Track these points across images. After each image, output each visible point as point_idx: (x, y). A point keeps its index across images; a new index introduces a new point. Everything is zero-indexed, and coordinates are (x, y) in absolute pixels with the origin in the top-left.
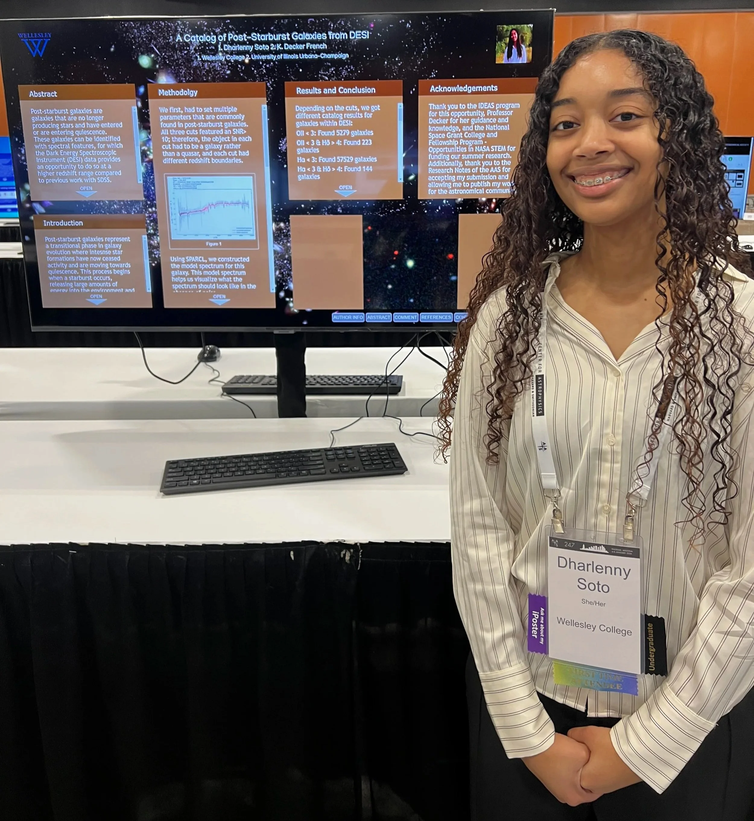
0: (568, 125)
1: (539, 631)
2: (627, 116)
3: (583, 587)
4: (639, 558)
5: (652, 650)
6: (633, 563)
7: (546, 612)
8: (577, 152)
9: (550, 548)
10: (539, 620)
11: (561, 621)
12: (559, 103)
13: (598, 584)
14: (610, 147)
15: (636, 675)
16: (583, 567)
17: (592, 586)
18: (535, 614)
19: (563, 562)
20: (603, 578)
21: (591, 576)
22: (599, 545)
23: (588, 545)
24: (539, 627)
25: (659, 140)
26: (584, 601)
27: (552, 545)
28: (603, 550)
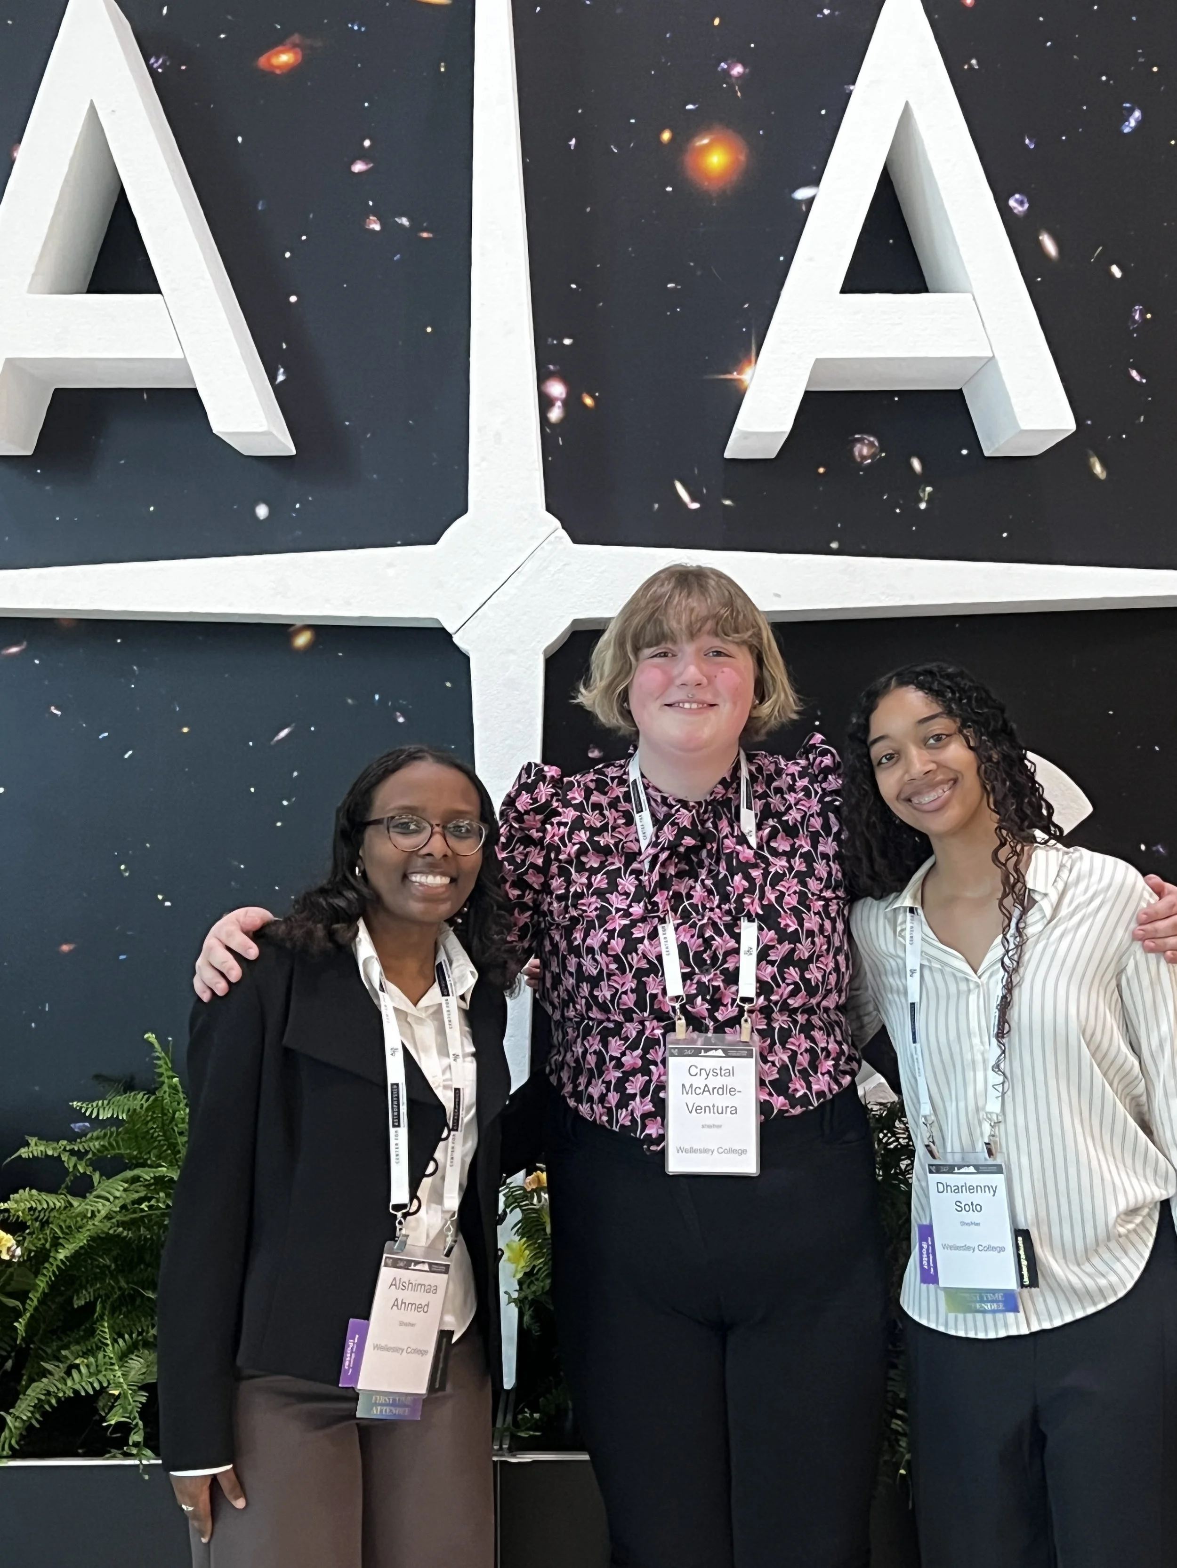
0: (890, 757)
1: (928, 1262)
2: (938, 737)
3: (959, 1209)
4: (1002, 1173)
5: (1024, 1263)
6: (998, 1180)
7: (933, 1241)
8: (907, 778)
9: (930, 1175)
10: (928, 1250)
11: (944, 1247)
12: (876, 741)
13: (972, 1204)
14: (932, 766)
15: (1013, 1290)
16: (958, 1190)
17: (967, 1208)
18: (925, 1246)
19: (941, 1188)
20: (976, 1198)
21: (966, 1198)
22: (968, 1166)
23: (960, 1167)
24: (928, 1257)
25: (970, 748)
26: (963, 1223)
27: (931, 1172)
28: (972, 1169)
